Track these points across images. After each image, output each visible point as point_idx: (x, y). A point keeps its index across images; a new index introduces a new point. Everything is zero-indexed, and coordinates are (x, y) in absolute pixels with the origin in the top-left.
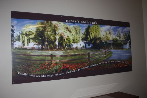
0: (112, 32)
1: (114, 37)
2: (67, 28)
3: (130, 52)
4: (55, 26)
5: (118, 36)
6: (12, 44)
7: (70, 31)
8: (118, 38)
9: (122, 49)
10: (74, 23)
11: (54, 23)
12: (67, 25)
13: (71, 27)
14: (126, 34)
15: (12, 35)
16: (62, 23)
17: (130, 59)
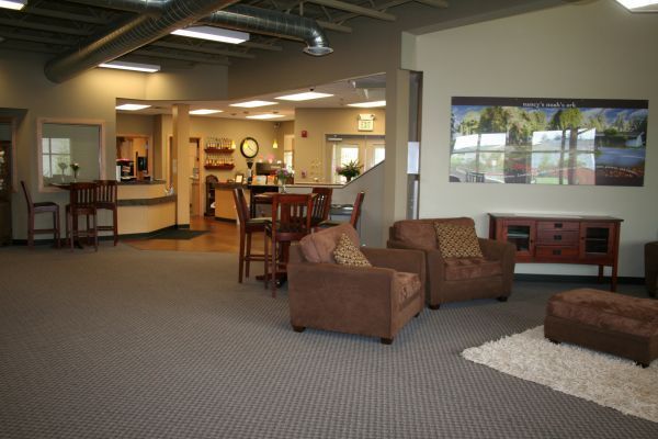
0: (605, 119)
1: (608, 127)
2: (524, 115)
3: (643, 154)
4: (506, 113)
5: (616, 125)
6: (452, 136)
7: (528, 119)
8: (616, 128)
9: (625, 147)
10: (534, 108)
11: (505, 108)
12: (524, 110)
13: (531, 113)
14: (636, 122)
15: (452, 126)
16: (516, 108)
17: (641, 166)
